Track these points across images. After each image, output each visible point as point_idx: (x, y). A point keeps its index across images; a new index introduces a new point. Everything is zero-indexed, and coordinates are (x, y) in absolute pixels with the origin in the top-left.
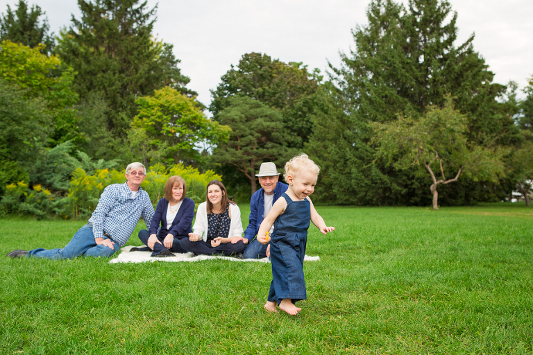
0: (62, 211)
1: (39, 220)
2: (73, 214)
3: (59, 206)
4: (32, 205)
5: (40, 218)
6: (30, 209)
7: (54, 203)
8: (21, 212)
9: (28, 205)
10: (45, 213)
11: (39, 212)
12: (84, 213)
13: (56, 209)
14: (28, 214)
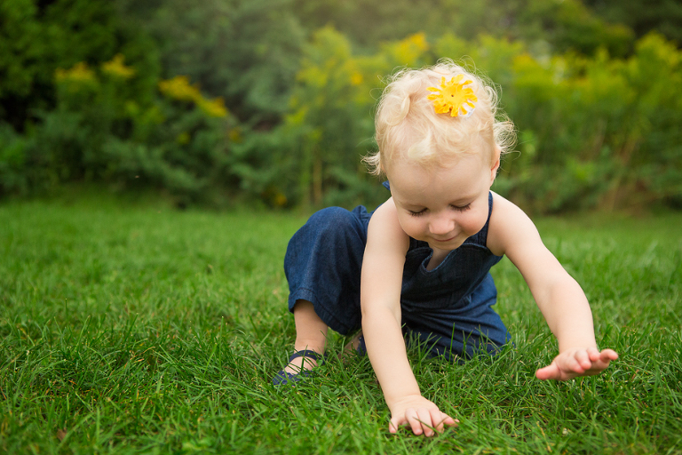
0: (265, 176)
1: (182, 206)
2: (304, 188)
3: (254, 159)
4: (158, 152)
5: (187, 201)
6: (148, 166)
7: (239, 150)
8: (116, 176)
9: (142, 151)
10: (203, 182)
11: (181, 177)
12: (342, 186)
13: (244, 171)
14: (140, 186)
